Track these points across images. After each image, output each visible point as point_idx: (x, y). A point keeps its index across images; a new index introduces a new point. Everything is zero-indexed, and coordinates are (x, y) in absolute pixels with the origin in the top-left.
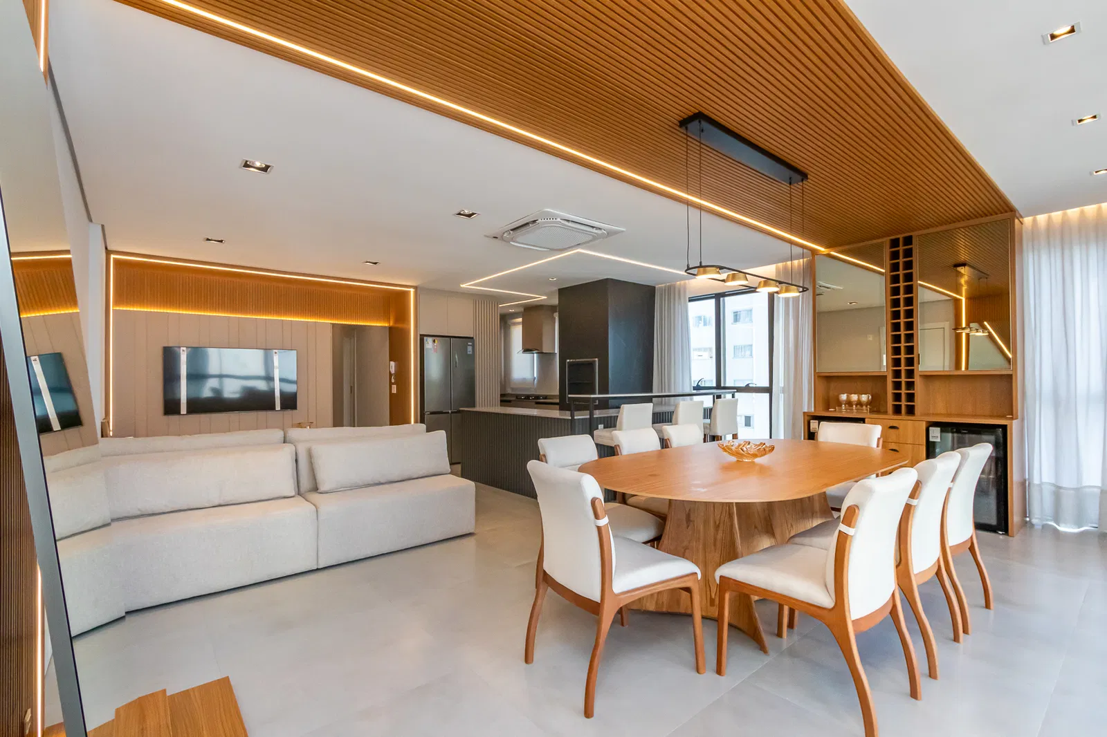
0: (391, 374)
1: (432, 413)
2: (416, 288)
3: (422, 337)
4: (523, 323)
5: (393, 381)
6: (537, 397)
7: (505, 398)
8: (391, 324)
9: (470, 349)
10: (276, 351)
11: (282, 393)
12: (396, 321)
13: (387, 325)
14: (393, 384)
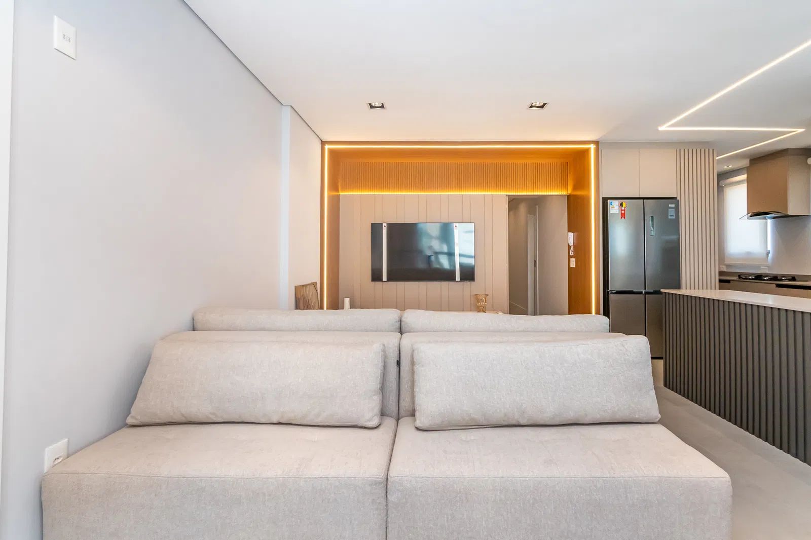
0: (569, 247)
1: (618, 293)
2: (597, 143)
3: (605, 200)
4: (749, 181)
5: (572, 254)
6: (775, 278)
7: (723, 278)
8: (570, 192)
9: (672, 212)
10: (457, 224)
11: (461, 265)
12: (575, 188)
13: (565, 193)
14: (572, 257)
